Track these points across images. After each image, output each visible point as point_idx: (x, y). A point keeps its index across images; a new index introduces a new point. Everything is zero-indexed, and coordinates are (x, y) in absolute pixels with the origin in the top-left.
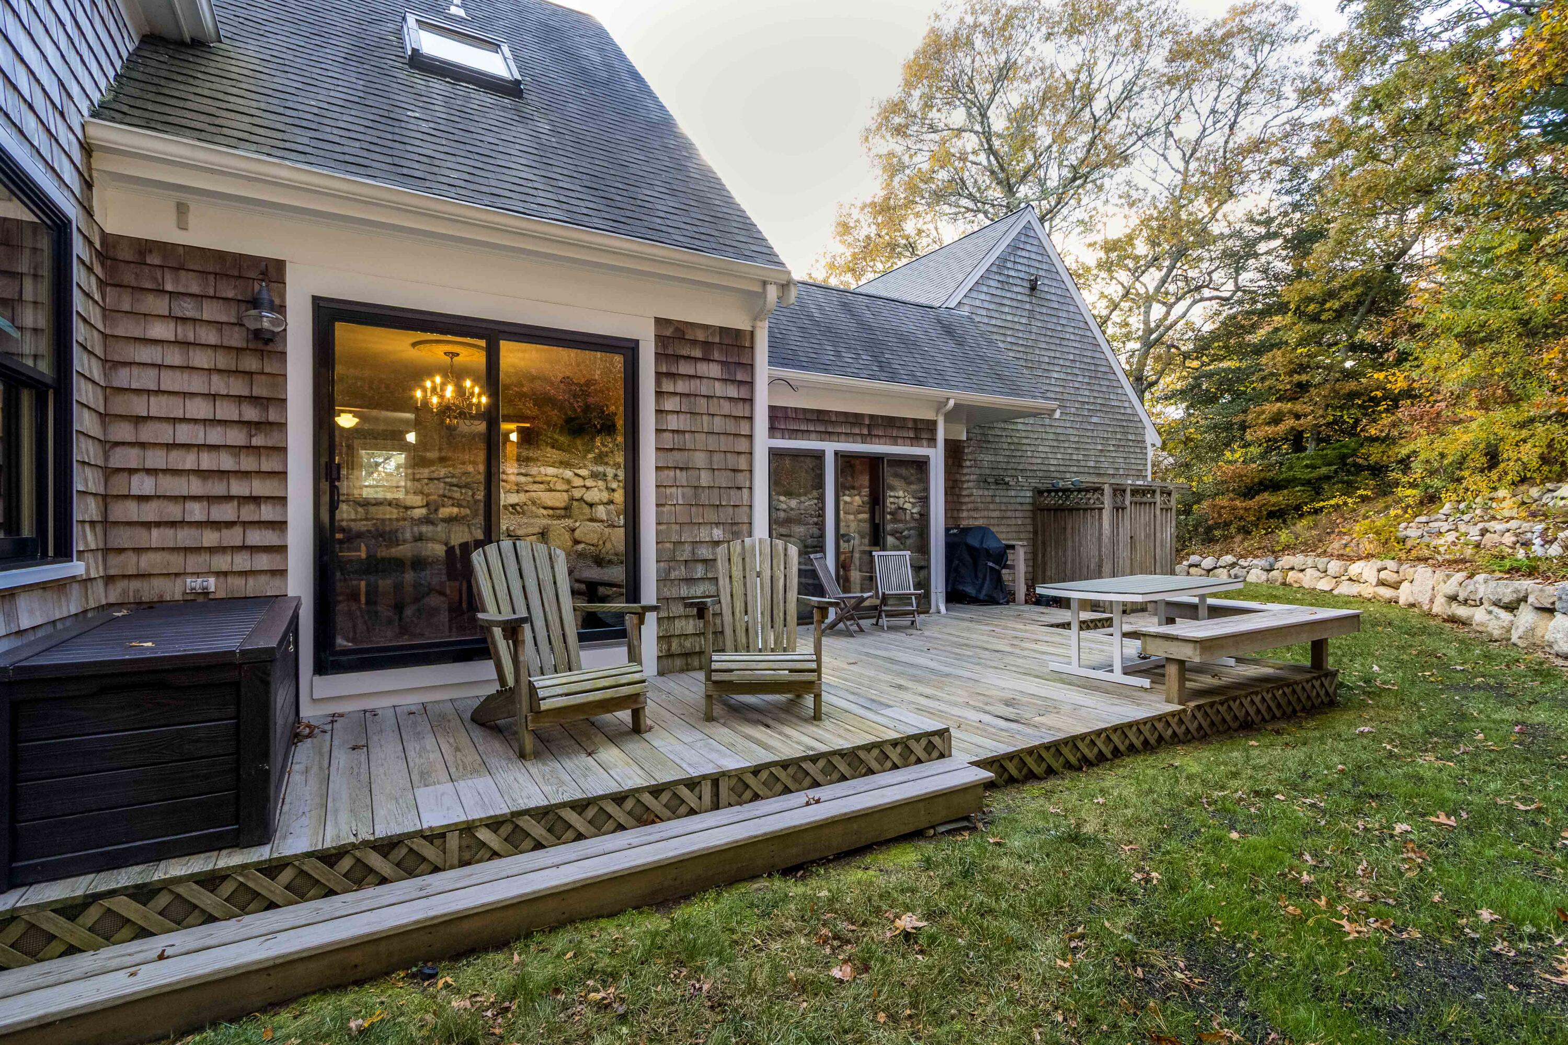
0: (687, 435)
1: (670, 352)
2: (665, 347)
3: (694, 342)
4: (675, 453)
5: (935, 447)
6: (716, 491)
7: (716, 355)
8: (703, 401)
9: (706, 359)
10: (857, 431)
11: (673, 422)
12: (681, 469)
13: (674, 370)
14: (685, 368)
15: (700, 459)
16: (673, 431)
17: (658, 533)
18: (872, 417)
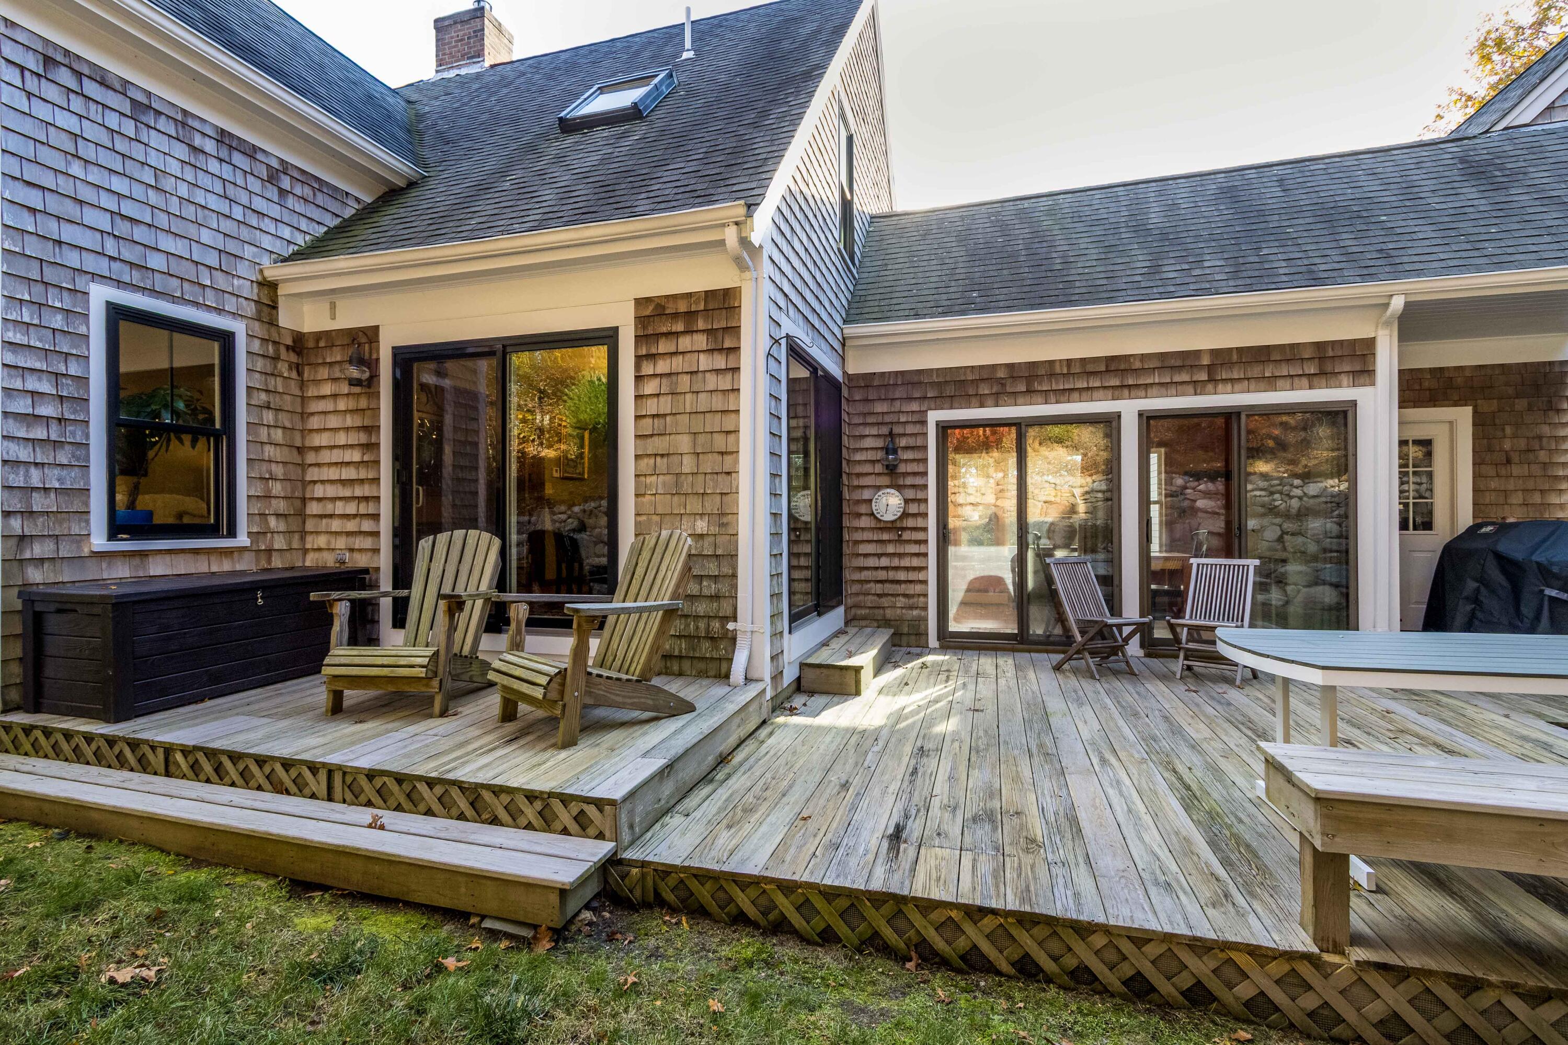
0: (668, 418)
1: (650, 332)
2: (644, 328)
3: (675, 316)
4: (656, 439)
5: (1373, 384)
6: (701, 477)
7: (701, 325)
8: (686, 378)
9: (688, 332)
10: (1185, 377)
11: (651, 407)
12: (662, 456)
13: (654, 351)
14: (664, 346)
15: (684, 443)
16: (653, 416)
17: (637, 524)
18: (1215, 353)
